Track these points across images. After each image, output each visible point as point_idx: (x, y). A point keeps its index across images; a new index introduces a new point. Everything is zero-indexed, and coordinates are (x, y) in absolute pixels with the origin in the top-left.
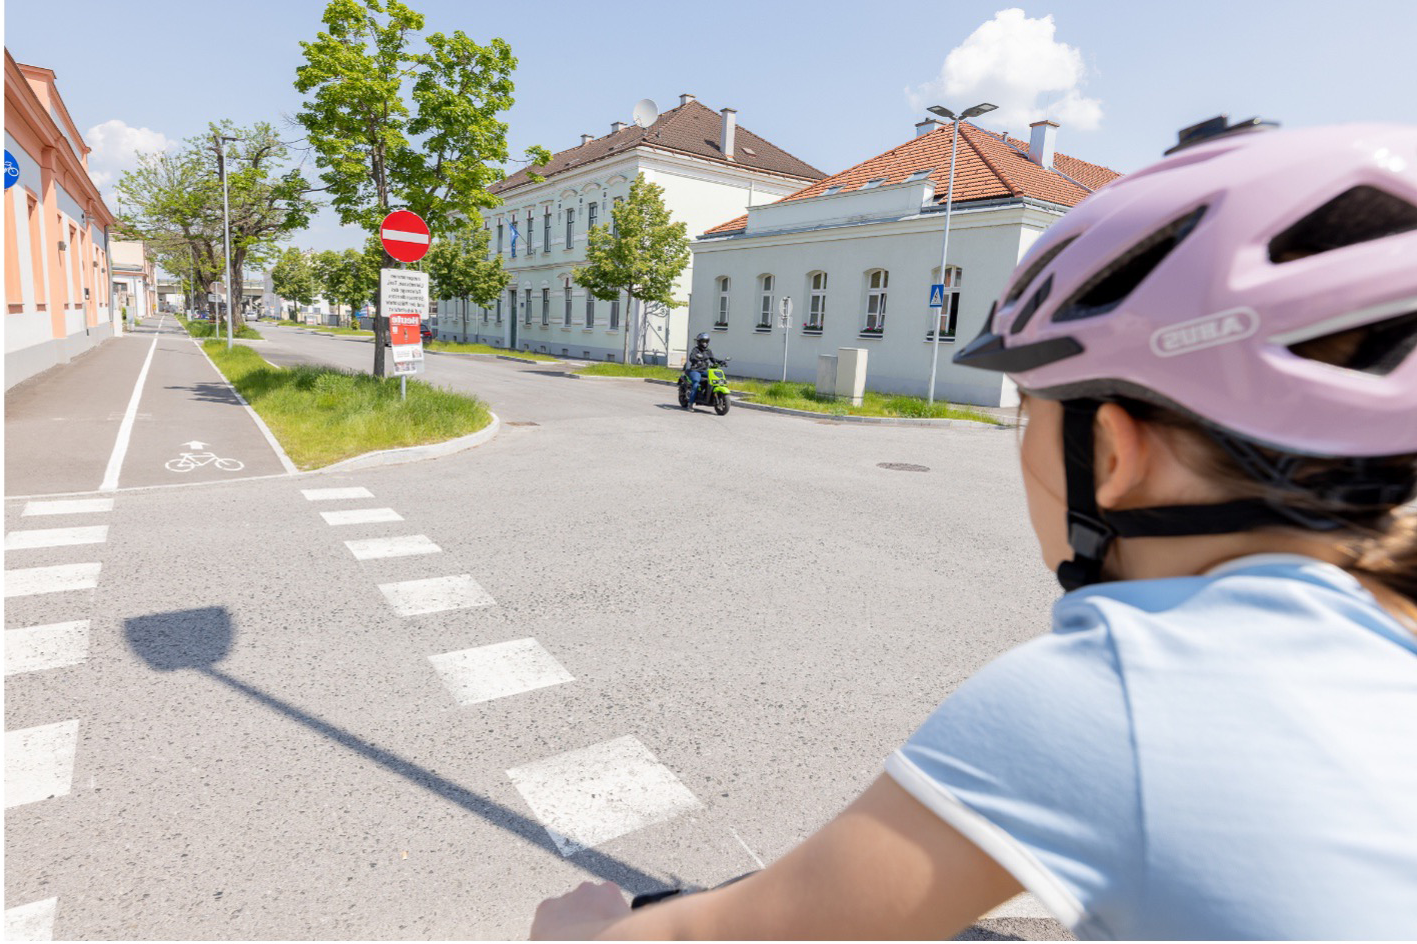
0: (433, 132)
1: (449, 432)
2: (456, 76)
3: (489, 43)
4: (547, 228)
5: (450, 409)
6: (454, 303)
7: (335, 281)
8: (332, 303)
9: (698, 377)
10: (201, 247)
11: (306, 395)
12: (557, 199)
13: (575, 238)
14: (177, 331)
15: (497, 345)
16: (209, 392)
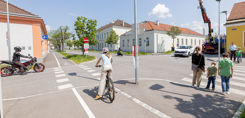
0: (88, 29)
1: (91, 60)
2: (91, 23)
3: (94, 20)
4: (102, 36)
5: (91, 58)
6: (91, 45)
7: (75, 44)
8: (75, 46)
9: (119, 52)
10: (58, 41)
11: (76, 58)
12: (103, 32)
13: (106, 37)
14: (55, 52)
15: (97, 50)
16: (64, 58)
